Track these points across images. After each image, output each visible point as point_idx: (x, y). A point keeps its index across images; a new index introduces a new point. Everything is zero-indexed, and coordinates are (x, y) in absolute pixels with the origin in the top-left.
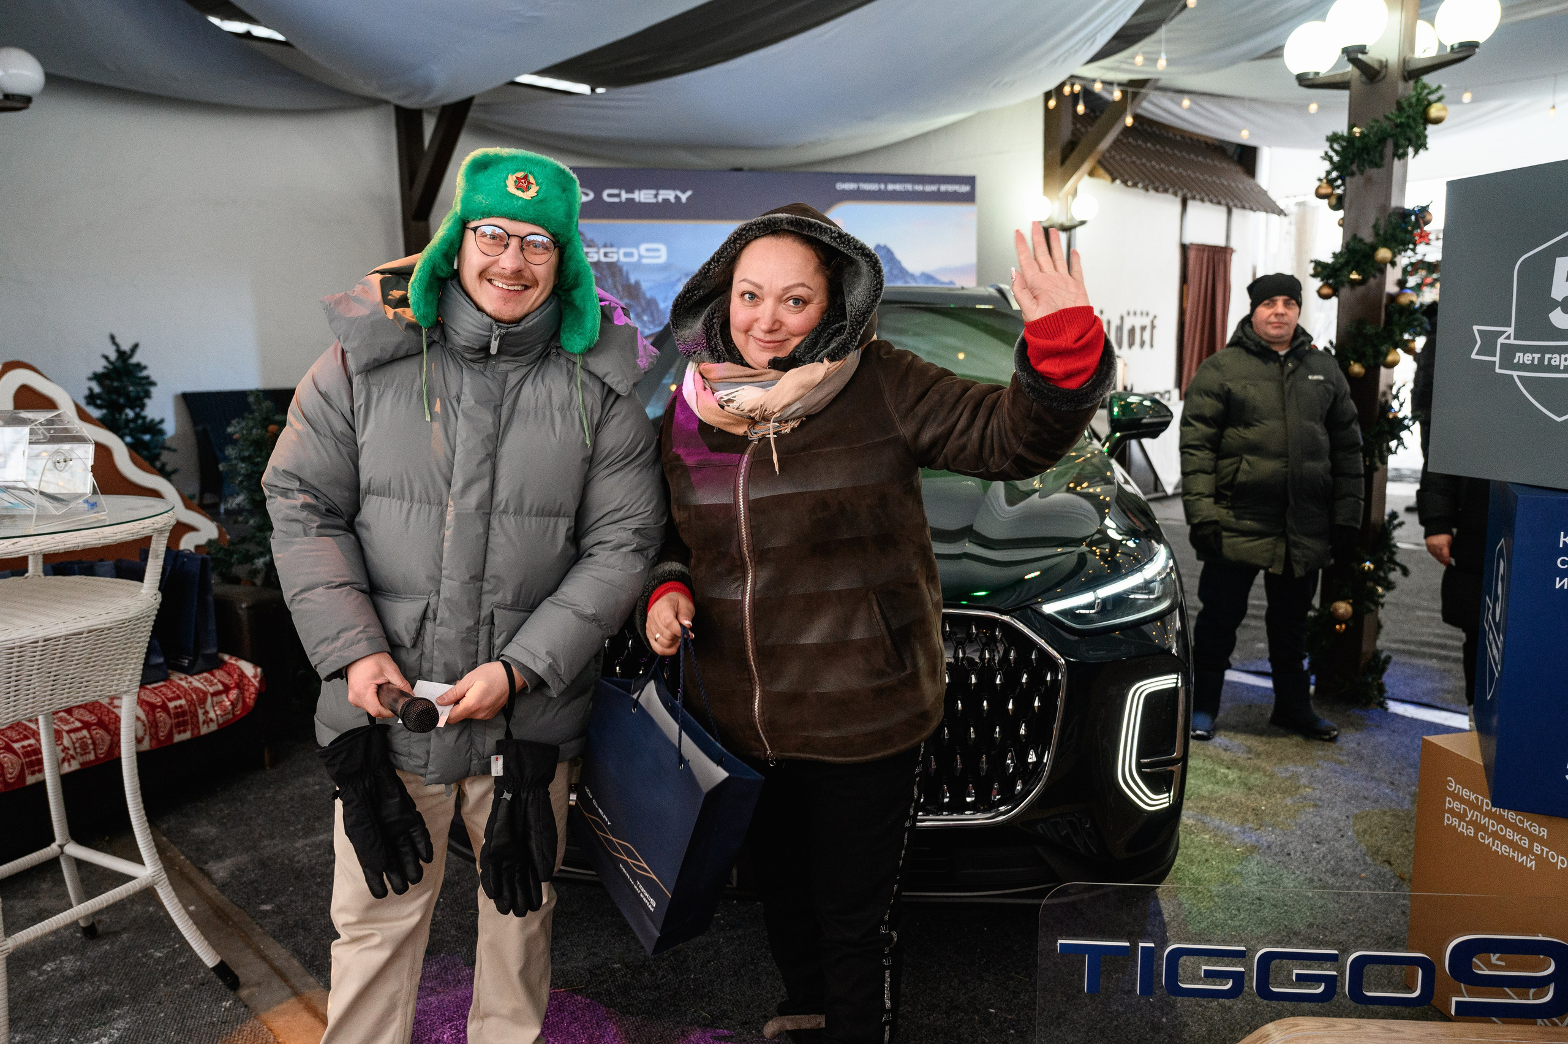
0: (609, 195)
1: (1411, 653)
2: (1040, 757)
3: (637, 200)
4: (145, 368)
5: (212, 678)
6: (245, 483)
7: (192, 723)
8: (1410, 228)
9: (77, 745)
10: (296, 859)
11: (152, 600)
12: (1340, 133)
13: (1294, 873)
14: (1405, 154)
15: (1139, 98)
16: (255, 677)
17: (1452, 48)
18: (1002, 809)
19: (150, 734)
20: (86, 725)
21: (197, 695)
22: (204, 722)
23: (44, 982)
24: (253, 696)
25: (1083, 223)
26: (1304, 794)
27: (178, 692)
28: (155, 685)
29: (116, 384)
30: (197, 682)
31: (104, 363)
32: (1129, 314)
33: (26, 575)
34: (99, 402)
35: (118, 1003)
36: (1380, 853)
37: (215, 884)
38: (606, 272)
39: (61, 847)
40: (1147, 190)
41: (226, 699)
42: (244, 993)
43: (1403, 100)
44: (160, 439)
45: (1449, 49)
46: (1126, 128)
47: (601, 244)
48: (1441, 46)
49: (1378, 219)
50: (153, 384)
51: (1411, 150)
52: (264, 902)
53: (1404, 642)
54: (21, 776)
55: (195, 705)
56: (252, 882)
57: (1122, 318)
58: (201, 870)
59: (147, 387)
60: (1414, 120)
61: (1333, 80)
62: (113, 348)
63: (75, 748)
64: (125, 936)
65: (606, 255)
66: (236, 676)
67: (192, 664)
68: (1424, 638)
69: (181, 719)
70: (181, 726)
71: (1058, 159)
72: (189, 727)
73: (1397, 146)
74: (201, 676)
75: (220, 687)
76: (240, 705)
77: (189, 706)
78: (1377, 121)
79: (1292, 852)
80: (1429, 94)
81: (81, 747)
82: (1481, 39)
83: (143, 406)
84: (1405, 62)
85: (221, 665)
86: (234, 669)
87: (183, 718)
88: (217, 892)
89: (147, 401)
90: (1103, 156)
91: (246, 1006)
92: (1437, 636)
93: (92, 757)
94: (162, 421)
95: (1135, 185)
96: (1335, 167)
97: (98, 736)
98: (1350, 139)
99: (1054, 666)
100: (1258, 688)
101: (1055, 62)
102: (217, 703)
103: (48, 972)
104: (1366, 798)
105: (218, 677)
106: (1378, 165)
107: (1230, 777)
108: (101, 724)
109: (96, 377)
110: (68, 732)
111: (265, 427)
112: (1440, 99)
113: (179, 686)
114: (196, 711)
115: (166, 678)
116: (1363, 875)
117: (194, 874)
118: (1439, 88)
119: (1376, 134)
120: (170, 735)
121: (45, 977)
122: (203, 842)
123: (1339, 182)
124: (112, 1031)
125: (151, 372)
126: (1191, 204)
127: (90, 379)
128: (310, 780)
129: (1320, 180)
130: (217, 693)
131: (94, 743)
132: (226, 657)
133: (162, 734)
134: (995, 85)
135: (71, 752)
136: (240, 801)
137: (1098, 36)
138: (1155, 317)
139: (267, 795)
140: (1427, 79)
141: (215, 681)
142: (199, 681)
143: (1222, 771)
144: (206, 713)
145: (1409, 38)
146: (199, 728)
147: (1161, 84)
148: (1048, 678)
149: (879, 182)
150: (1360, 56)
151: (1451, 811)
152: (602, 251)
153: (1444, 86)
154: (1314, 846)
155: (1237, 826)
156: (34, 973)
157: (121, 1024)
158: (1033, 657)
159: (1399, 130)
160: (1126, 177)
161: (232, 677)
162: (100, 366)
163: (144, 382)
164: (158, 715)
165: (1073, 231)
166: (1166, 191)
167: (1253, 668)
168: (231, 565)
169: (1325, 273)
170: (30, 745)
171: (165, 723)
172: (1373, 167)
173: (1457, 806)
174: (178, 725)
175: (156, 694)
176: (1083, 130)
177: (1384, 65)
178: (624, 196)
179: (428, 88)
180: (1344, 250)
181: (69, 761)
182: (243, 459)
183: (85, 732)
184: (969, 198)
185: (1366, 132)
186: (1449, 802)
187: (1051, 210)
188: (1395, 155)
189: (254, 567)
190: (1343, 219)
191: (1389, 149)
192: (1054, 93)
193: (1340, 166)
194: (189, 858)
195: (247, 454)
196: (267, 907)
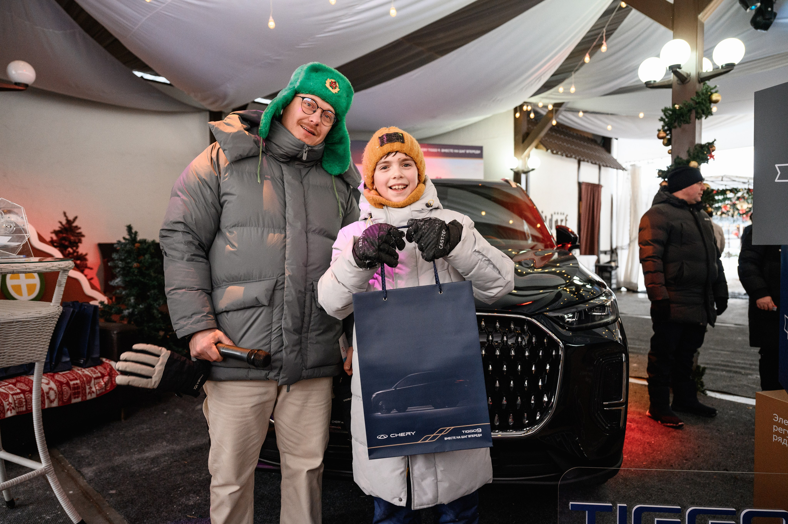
1: (712, 369)
2: (550, 399)
4: (80, 228)
5: (95, 370)
6: (121, 272)
7: (82, 393)
8: (705, 153)
9: (16, 402)
10: (132, 467)
11: (57, 309)
12: (669, 108)
13: (677, 476)
14: (701, 118)
15: (558, 112)
17: (722, 66)
18: (529, 428)
19: (59, 398)
21: (87, 378)
22: (89, 393)
25: (533, 170)
26: (673, 435)
27: (76, 376)
28: (64, 373)
29: (64, 235)
30: (87, 372)
31: (59, 225)
32: (555, 213)
34: (55, 244)
36: (721, 465)
37: (86, 479)
40: (562, 155)
41: (102, 381)
43: (699, 92)
44: (85, 262)
46: (553, 126)
48: (716, 66)
49: (689, 148)
50: (83, 236)
51: (704, 116)
52: (112, 489)
55: (85, 384)
56: (106, 479)
57: (552, 215)
58: (79, 472)
59: (80, 238)
60: (705, 101)
61: (664, 84)
62: (65, 218)
63: (15, 404)
64: (31, 507)
66: (108, 369)
67: (85, 362)
68: (716, 362)
69: (76, 391)
70: (76, 395)
71: (521, 140)
72: (81, 395)
73: (697, 113)
74: (89, 369)
75: (99, 375)
76: (109, 385)
77: (82, 384)
78: (687, 101)
79: (673, 465)
80: (710, 89)
82: (736, 63)
83: (77, 247)
84: (699, 74)
85: (101, 363)
86: (108, 366)
87: (78, 390)
88: (86, 483)
89: (80, 244)
90: (542, 139)
92: (722, 361)
93: (24, 409)
94: (86, 254)
95: (557, 153)
96: (666, 124)
97: (29, 397)
98: (674, 110)
99: (557, 346)
101: (522, 89)
102: (97, 383)
104: (706, 438)
105: (99, 370)
106: (688, 123)
107: (632, 427)
109: (55, 232)
110: (13, 395)
111: (134, 244)
112: (716, 92)
113: (77, 373)
114: (85, 387)
115: (70, 369)
116: (715, 477)
117: (75, 474)
118: (716, 87)
119: (686, 108)
120: (70, 399)
122: (82, 457)
123: (668, 132)
125: (83, 231)
126: (582, 163)
127: (52, 233)
128: (145, 426)
129: (659, 131)
130: (97, 378)
131: (26, 401)
132: (104, 360)
133: (66, 398)
134: (494, 101)
135: (13, 405)
136: (106, 436)
137: (542, 77)
138: (567, 216)
139: (121, 434)
140: (709, 82)
141: (97, 371)
142: (88, 371)
144: (91, 388)
145: (700, 64)
146: (86, 396)
147: (569, 106)
148: (554, 353)
149: (438, 148)
150: (678, 70)
151: (777, 433)
153: (718, 86)
154: (685, 461)
155: (641, 451)
158: (546, 341)
159: (698, 105)
160: (553, 149)
161: (106, 369)
162: (57, 227)
163: (79, 235)
164: (64, 388)
165: (528, 174)
166: (571, 157)
168: (111, 314)
169: (664, 174)
171: (67, 392)
172: (685, 123)
173: (780, 429)
174: (74, 394)
175: (64, 377)
176: (532, 128)
177: (689, 75)
179: (225, 97)
180: (673, 163)
181: (11, 410)
182: (121, 260)
183: (22, 395)
184: (480, 156)
185: (682, 106)
186: (776, 428)
187: (517, 163)
188: (696, 117)
189: (123, 314)
190: (671, 150)
191: (693, 115)
192: (518, 109)
193: (669, 123)
194: (73, 465)
195: (123, 257)
196: (113, 492)
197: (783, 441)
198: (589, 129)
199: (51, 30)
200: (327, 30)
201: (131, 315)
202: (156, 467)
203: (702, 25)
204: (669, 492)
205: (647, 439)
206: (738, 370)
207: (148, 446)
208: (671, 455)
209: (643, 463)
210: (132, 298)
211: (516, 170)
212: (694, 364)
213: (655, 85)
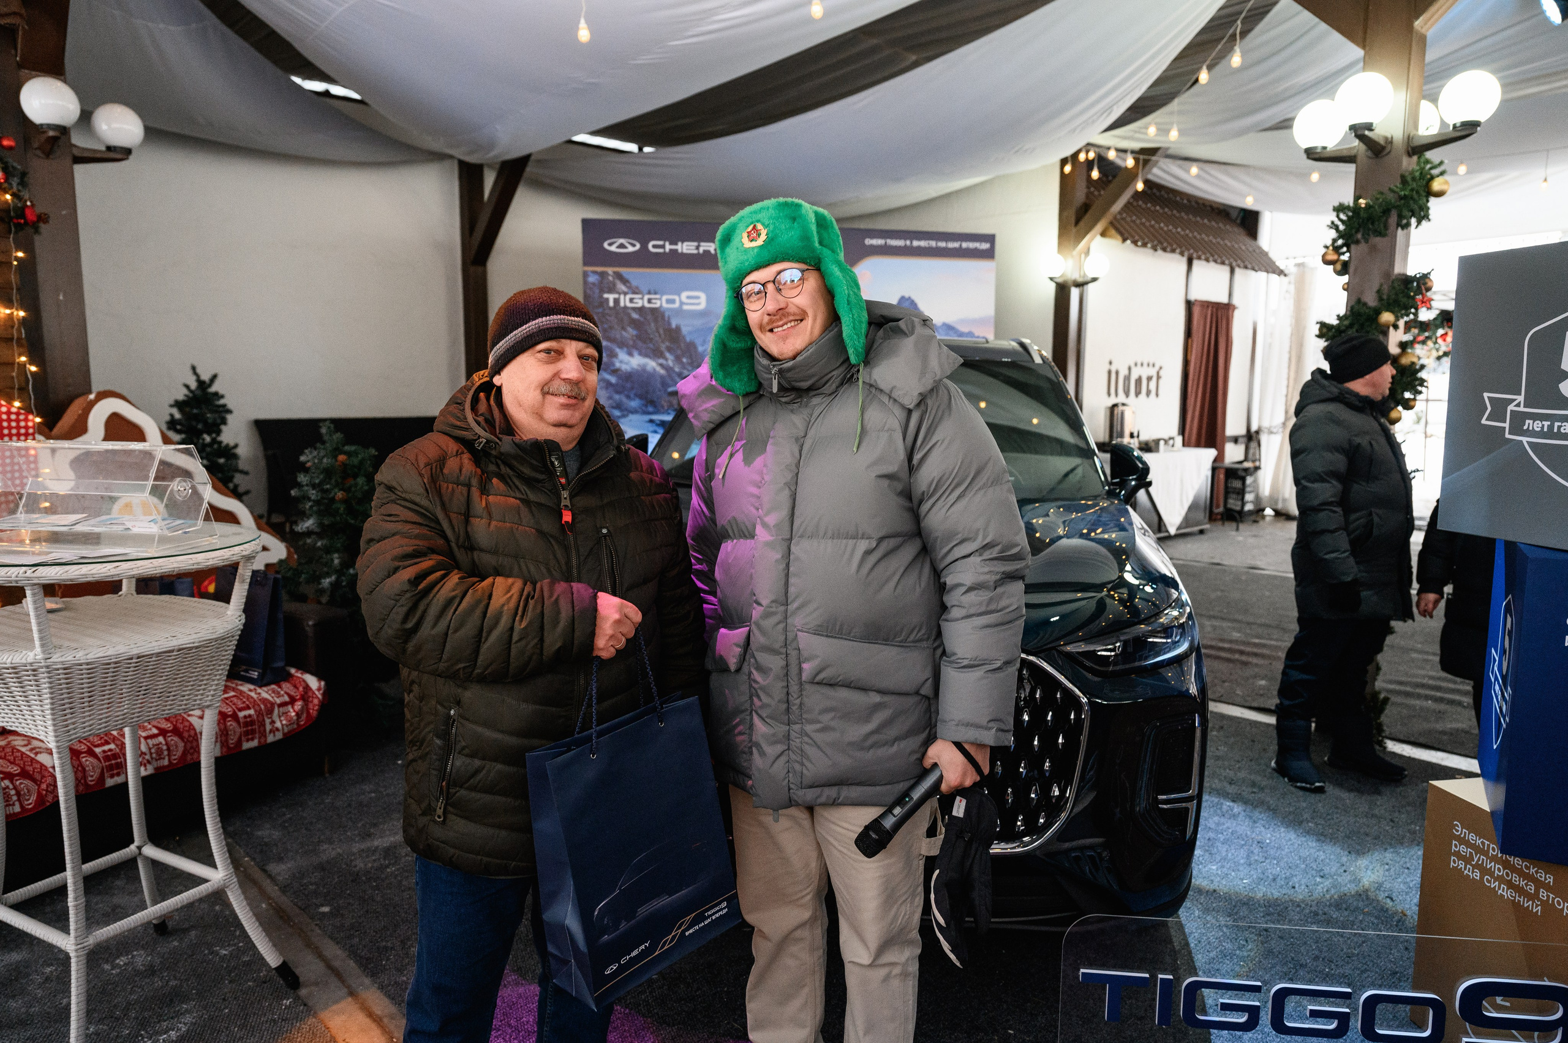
0: (654, 246)
1: (1407, 694)
2: (1063, 792)
3: (680, 251)
4: (222, 397)
5: (279, 690)
6: (315, 508)
7: (260, 732)
8: (1412, 294)
9: (153, 751)
10: (353, 863)
11: (237, 621)
12: (1346, 204)
14: (1408, 225)
15: (1151, 163)
16: (319, 689)
17: (1455, 126)
18: (1026, 839)
19: (221, 742)
20: (163, 732)
21: (265, 706)
22: (271, 731)
23: (117, 975)
24: (316, 708)
25: (1094, 280)
27: (247, 702)
29: (195, 411)
30: (265, 693)
31: (185, 391)
32: (1136, 365)
33: (120, 593)
34: (179, 427)
35: (185, 999)
36: (1382, 889)
37: (277, 885)
38: (649, 317)
39: (139, 848)
40: (1156, 250)
41: (292, 710)
42: (303, 992)
43: (1407, 174)
44: (234, 462)
45: (1451, 128)
46: (1137, 192)
47: (645, 291)
48: (1443, 124)
49: (1381, 285)
50: (229, 412)
51: (1413, 221)
52: (322, 905)
53: (1401, 683)
54: (101, 779)
55: (263, 715)
56: (312, 885)
57: (1130, 369)
58: (265, 871)
59: (224, 415)
60: (1417, 192)
61: (1338, 154)
62: (194, 378)
63: (151, 754)
64: (193, 933)
65: (649, 301)
66: (301, 689)
67: (262, 676)
68: (1419, 680)
69: (250, 728)
70: (249, 734)
71: (1073, 220)
72: (257, 735)
73: (1400, 217)
74: (269, 688)
75: (286, 698)
76: (304, 716)
77: (258, 716)
78: (1382, 193)
79: (1297, 886)
80: (1431, 168)
81: (157, 753)
82: (1482, 119)
83: (219, 432)
84: (1409, 139)
85: (288, 677)
86: (300, 682)
87: (252, 727)
88: (279, 892)
89: (223, 427)
90: (1115, 218)
91: (305, 1005)
92: (1432, 678)
93: (166, 762)
94: (236, 446)
95: (1144, 245)
96: (1341, 235)
97: (173, 742)
98: (1356, 209)
99: (1077, 705)
100: (1260, 723)
101: (1074, 130)
102: (283, 713)
103: (120, 967)
105: (285, 690)
106: (1382, 234)
107: (1236, 811)
108: (176, 731)
109: (178, 404)
110: (146, 738)
111: (335, 457)
112: (1442, 173)
113: (249, 697)
114: (264, 720)
115: (236, 689)
116: (1366, 910)
117: (258, 874)
118: (1441, 163)
119: (1380, 205)
120: (239, 743)
121: (118, 971)
122: (266, 844)
123: (1345, 249)
124: (180, 1025)
125: (228, 401)
126: (1196, 263)
127: (171, 406)
128: (367, 788)
129: (1326, 247)
130: (283, 704)
131: (168, 749)
132: (293, 671)
133: (232, 741)
134: (1016, 151)
135: (148, 757)
136: (301, 806)
137: (1115, 107)
138: (1161, 368)
139: (327, 801)
140: (1429, 155)
141: (282, 692)
142: (267, 692)
143: (1228, 804)
144: (273, 722)
145: (1413, 116)
146: (265, 737)
147: (1170, 152)
148: (1072, 717)
149: (905, 239)
150: (1367, 133)
151: (1458, 854)
152: (646, 297)
153: (1446, 161)
154: (1318, 879)
155: (1243, 858)
156: (107, 967)
157: (188, 1019)
158: (1058, 696)
159: (1403, 202)
160: (1137, 238)
161: (298, 689)
162: (181, 394)
163: (221, 409)
164: (229, 724)
165: (1085, 287)
166: (1173, 251)
167: (1255, 704)
168: (299, 584)
170: (110, 750)
171: (235, 732)
172: (1377, 236)
173: (1463, 849)
174: (247, 733)
175: (228, 704)
176: (1096, 193)
177: (1389, 141)
178: (668, 247)
179: (491, 145)
180: (1348, 313)
181: (146, 765)
182: (314, 486)
183: (161, 739)
184: (989, 254)
185: (1371, 203)
186: (1456, 846)
187: (1065, 267)
188: (1399, 225)
189: (320, 586)
190: (1348, 284)
191: (1393, 219)
192: (1070, 159)
193: (1345, 234)
194: (253, 859)
195: (317, 481)
196: (326, 909)
197: (1465, 869)
198: (1212, 194)
199: (161, 26)
200: (690, 33)
201: (335, 586)
202: (393, 865)
203: (1423, 39)
204: (1279, 937)
205: (1258, 835)
206: (1457, 697)
207: (375, 825)
208: (1297, 866)
209: (1242, 880)
210: (336, 555)
211: (1060, 280)
212: (1368, 690)
213: (1322, 156)
